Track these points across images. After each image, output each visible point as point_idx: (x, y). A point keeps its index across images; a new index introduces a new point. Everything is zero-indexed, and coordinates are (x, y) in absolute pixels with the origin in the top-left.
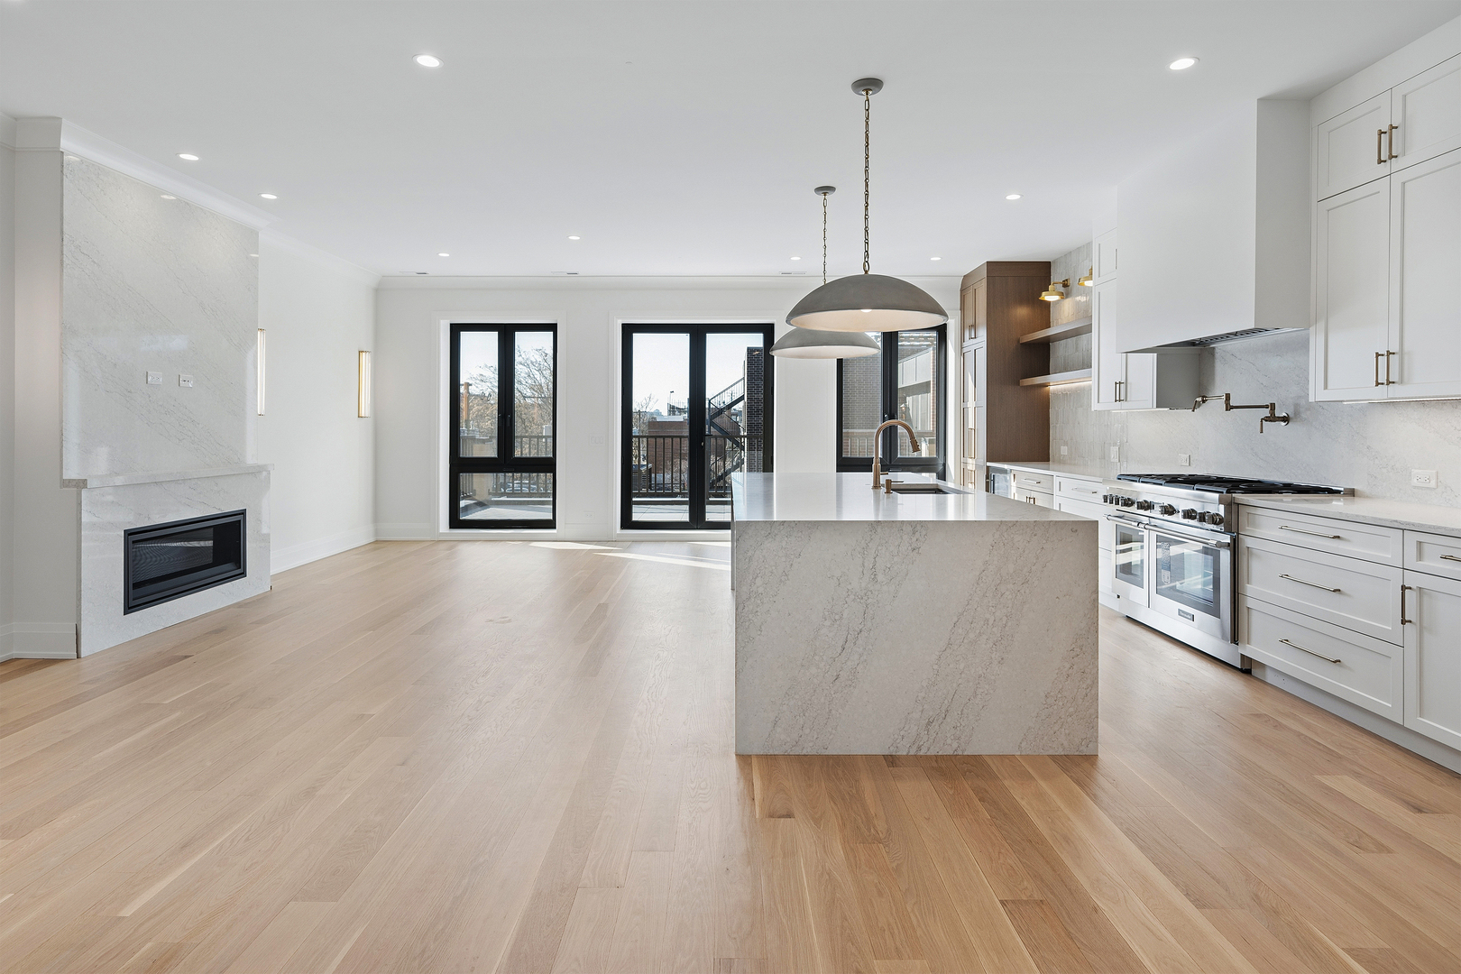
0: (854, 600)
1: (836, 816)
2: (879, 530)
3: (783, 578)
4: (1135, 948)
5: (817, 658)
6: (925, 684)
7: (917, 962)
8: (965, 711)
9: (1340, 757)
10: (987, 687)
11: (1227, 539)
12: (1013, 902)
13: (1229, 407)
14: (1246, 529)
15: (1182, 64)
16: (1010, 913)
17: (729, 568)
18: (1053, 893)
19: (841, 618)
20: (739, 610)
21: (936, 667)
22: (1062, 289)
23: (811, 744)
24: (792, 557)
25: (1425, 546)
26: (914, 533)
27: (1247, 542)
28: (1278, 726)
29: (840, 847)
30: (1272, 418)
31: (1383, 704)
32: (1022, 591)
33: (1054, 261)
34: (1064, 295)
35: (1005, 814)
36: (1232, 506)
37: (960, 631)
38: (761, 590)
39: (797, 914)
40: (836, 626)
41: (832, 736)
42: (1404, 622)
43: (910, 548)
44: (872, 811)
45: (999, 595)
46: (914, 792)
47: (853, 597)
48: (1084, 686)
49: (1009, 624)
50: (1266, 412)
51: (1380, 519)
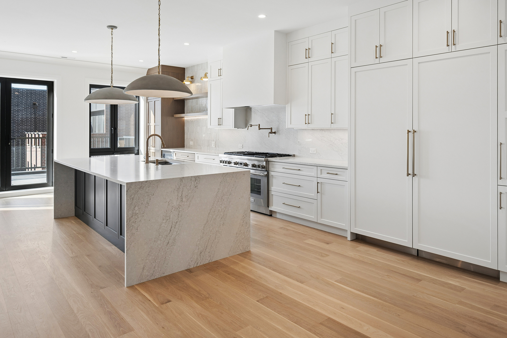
0: (174, 210)
1: (186, 295)
2: (184, 181)
3: (147, 206)
4: (296, 299)
5: (160, 237)
6: (199, 238)
7: (248, 327)
8: (212, 245)
9: (305, 235)
10: (219, 235)
11: (266, 173)
12: (260, 300)
13: (260, 129)
14: (271, 168)
15: (262, 16)
16: (261, 303)
17: (53, 208)
18: (268, 293)
19: (170, 218)
20: (128, 222)
21: (203, 231)
22: (190, 80)
23: (158, 273)
24: (150, 196)
25: (323, 171)
26: (196, 181)
27: (271, 173)
28: (287, 230)
29: (196, 304)
30: (271, 133)
31: (312, 217)
32: (229, 198)
33: (187, 68)
34: (192, 82)
35: (239, 276)
36: (267, 162)
37: (211, 216)
38: (137, 212)
39: (201, 330)
40: (168, 222)
41: (166, 268)
42: (318, 192)
43: (194, 187)
44: (197, 289)
45: (223, 200)
46: (206, 278)
47: (174, 209)
48: (247, 228)
49: (226, 210)
50: (270, 131)
51: (311, 164)
